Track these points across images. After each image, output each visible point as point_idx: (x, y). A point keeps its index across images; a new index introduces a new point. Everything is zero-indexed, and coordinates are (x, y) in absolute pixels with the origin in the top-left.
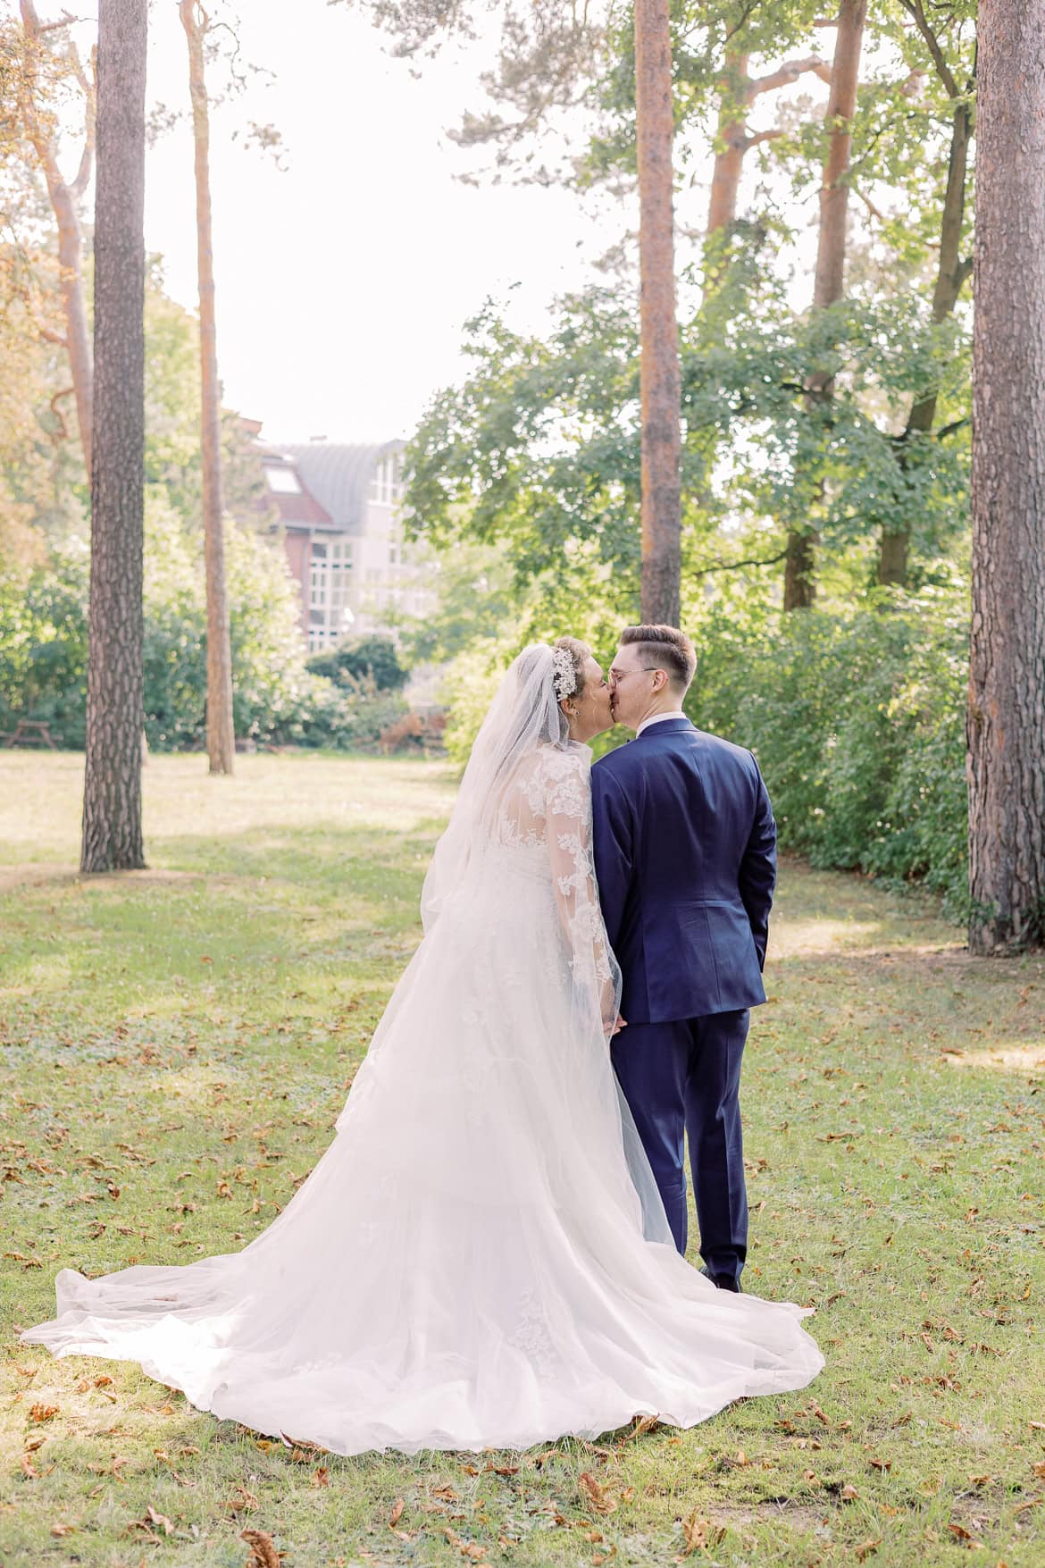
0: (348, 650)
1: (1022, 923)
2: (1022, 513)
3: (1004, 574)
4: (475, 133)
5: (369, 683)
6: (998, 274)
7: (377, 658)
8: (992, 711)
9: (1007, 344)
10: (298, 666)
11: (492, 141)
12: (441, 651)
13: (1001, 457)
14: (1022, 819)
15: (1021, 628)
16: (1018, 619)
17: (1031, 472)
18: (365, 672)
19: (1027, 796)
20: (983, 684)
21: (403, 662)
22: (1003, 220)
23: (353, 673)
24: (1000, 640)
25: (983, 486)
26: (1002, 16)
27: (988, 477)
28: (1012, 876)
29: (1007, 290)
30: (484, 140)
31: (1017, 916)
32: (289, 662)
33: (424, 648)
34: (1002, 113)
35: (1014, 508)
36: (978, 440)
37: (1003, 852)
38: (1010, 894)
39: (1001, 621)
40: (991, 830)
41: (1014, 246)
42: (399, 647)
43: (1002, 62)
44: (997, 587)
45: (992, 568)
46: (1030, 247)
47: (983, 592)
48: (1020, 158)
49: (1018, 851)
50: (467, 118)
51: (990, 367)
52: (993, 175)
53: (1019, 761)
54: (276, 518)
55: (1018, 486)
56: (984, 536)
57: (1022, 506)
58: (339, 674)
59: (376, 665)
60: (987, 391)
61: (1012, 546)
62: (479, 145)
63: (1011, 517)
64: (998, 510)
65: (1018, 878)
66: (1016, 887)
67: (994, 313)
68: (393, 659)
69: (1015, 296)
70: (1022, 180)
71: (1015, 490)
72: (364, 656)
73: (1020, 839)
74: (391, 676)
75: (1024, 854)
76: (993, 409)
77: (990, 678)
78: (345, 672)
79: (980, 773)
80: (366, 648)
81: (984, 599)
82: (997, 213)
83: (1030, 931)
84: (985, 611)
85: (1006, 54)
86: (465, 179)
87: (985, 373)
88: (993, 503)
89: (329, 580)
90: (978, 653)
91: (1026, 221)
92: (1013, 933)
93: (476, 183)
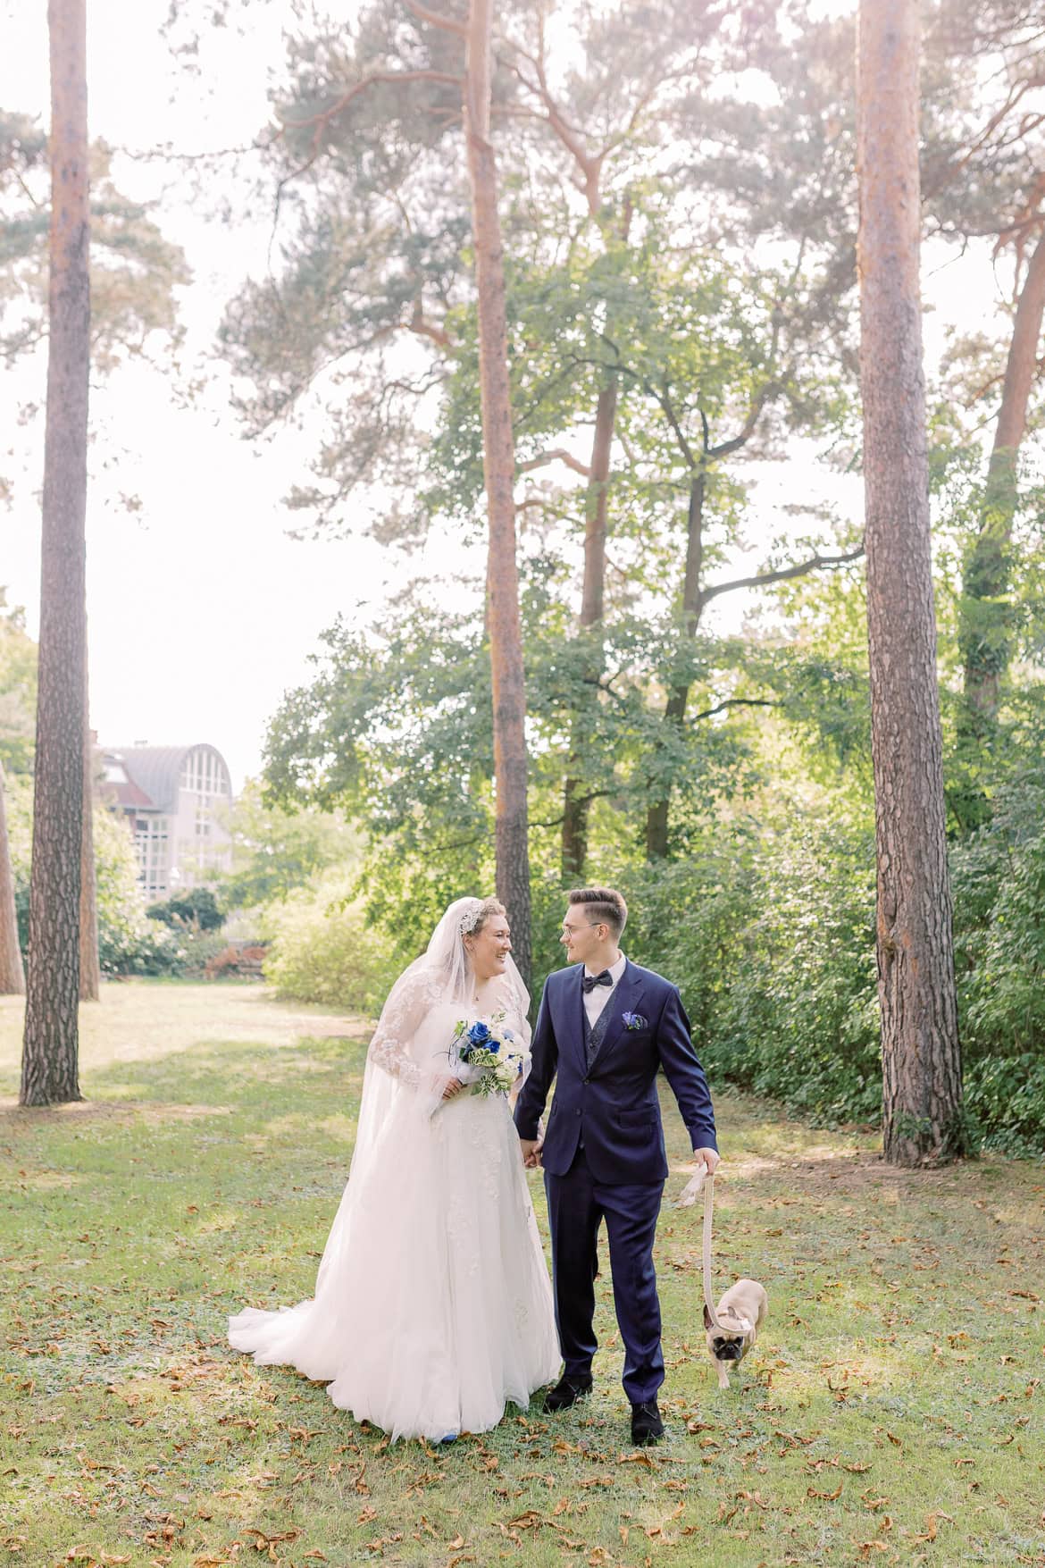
0: (179, 900)
1: (942, 1135)
2: (923, 765)
3: (910, 819)
4: (300, 500)
5: (195, 925)
6: (892, 557)
7: (201, 905)
8: (906, 944)
9: (903, 618)
10: (141, 913)
11: (312, 507)
12: (249, 899)
13: (902, 717)
14: (936, 1039)
15: (927, 867)
16: (925, 859)
17: (929, 728)
18: (192, 917)
19: (939, 1018)
20: (893, 918)
21: (220, 908)
22: (894, 512)
23: (183, 917)
24: (909, 878)
25: (886, 742)
26: (885, 342)
27: (890, 734)
28: (930, 1092)
29: (901, 572)
30: (307, 506)
31: (936, 1129)
32: (133, 910)
33: (238, 897)
34: (889, 422)
35: (916, 761)
36: (879, 702)
37: (921, 1070)
38: (928, 1110)
39: (909, 861)
40: (911, 1051)
41: (905, 535)
42: (218, 898)
43: (887, 380)
44: (905, 831)
45: (898, 814)
46: (919, 535)
47: (890, 836)
48: (906, 460)
49: (935, 1069)
50: (295, 489)
51: (888, 638)
52: (883, 474)
53: (932, 987)
54: (115, 802)
55: (919, 741)
56: (889, 786)
57: (923, 759)
58: (172, 919)
59: (200, 911)
60: (887, 659)
61: (916, 796)
62: (303, 510)
63: (913, 769)
64: (902, 762)
65: (936, 1094)
66: (934, 1101)
67: (890, 592)
68: (213, 906)
69: (908, 577)
70: (909, 478)
71: (916, 745)
72: (190, 904)
73: (935, 1057)
74: (212, 919)
75: (939, 1072)
76: (893, 674)
77: (901, 912)
78: (176, 916)
79: (894, 999)
80: (192, 897)
81: (891, 842)
82: (889, 506)
83: (949, 1145)
84: (892, 852)
85: (891, 373)
86: (294, 535)
87: (884, 643)
88: (897, 756)
89: (149, 848)
90: (886, 889)
91: (914, 513)
92: (934, 1145)
93: (301, 538)
